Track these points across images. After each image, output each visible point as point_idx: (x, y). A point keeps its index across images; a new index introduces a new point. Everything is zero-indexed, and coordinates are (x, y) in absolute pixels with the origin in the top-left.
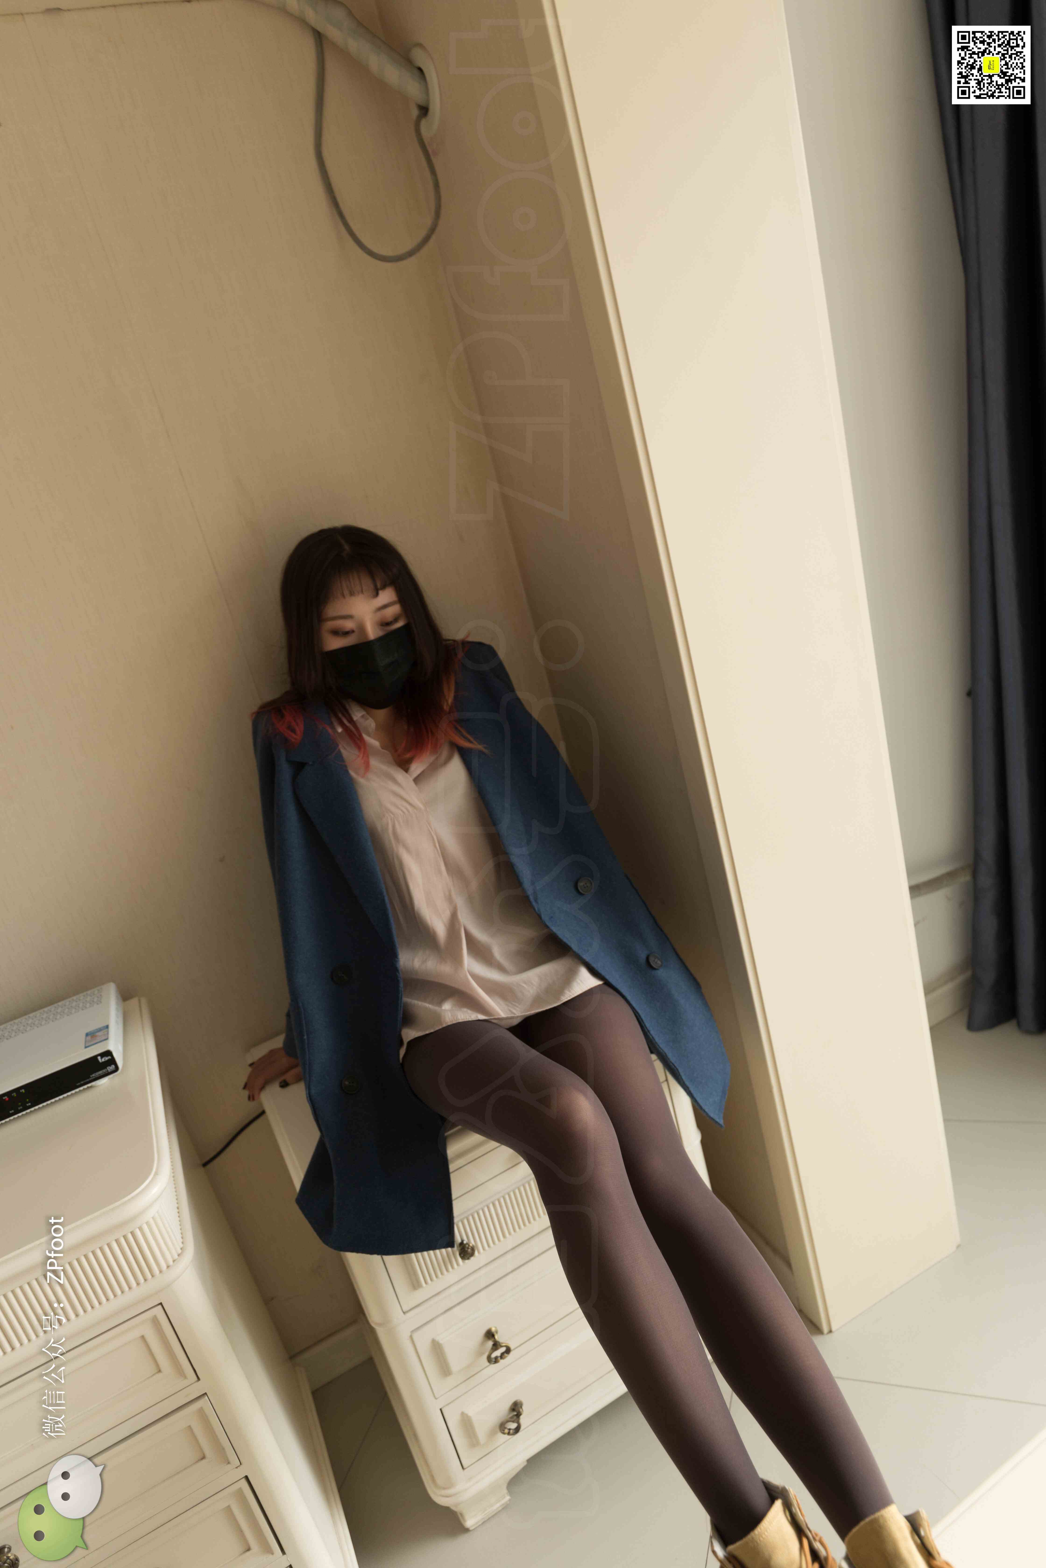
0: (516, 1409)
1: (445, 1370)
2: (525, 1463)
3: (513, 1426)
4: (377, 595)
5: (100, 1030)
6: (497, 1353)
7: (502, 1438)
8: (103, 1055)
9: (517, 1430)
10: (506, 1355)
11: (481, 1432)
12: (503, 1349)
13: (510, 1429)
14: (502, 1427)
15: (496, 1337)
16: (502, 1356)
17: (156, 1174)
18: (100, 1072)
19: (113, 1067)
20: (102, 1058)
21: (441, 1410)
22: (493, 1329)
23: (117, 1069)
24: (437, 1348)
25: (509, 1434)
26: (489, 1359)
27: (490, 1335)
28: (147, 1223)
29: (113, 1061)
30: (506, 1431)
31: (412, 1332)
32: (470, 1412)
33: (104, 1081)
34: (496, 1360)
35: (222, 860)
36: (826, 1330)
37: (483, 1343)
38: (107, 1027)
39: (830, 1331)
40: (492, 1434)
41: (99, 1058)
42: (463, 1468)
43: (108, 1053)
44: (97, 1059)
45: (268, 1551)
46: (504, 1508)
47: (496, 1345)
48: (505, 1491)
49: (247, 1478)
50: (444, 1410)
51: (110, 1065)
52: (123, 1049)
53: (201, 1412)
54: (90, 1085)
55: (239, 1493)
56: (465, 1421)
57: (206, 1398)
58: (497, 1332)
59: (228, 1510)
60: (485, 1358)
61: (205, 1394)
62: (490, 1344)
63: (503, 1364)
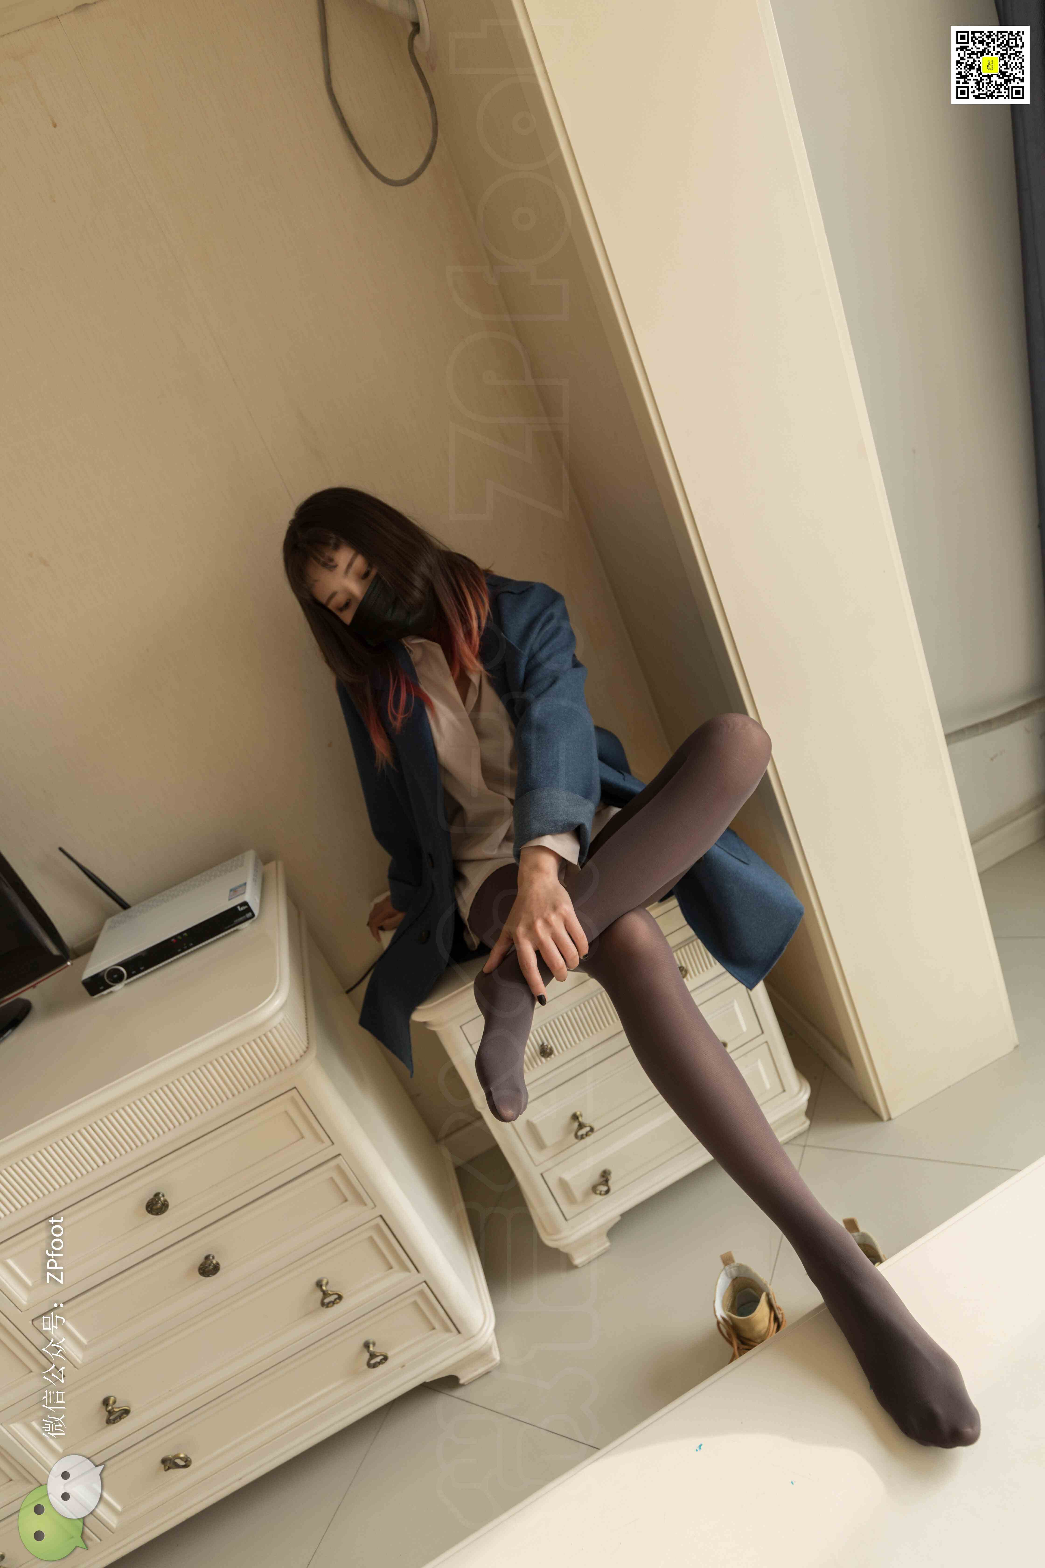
0: (605, 1176)
1: (540, 1145)
2: (619, 1218)
3: (604, 1188)
5: (240, 886)
6: (583, 1131)
7: (595, 1197)
8: (242, 905)
9: (607, 1192)
10: (590, 1133)
11: (578, 1194)
12: (588, 1129)
13: (601, 1191)
14: (594, 1189)
15: (580, 1119)
16: (587, 1134)
17: (277, 991)
18: (241, 919)
19: (249, 915)
20: (241, 907)
21: (542, 1175)
22: (578, 1113)
23: (253, 915)
24: (531, 1127)
25: (600, 1194)
26: (576, 1136)
27: (575, 1117)
28: (275, 1027)
29: (249, 910)
30: (598, 1192)
32: (567, 1177)
33: (246, 925)
34: (582, 1137)
35: (330, 745)
36: (885, 1117)
37: (570, 1124)
38: (245, 884)
39: (890, 1119)
40: (586, 1195)
41: (239, 907)
42: (566, 1220)
43: (245, 904)
44: (237, 909)
45: (406, 1269)
46: (606, 1252)
47: (581, 1126)
48: (605, 1239)
49: (381, 1216)
50: (545, 1175)
51: (248, 913)
52: (258, 901)
53: (339, 1168)
54: (235, 928)
55: (377, 1228)
56: (563, 1184)
57: (341, 1157)
58: (581, 1115)
59: (371, 1239)
60: (572, 1135)
61: (339, 1155)
62: (576, 1125)
63: (588, 1140)
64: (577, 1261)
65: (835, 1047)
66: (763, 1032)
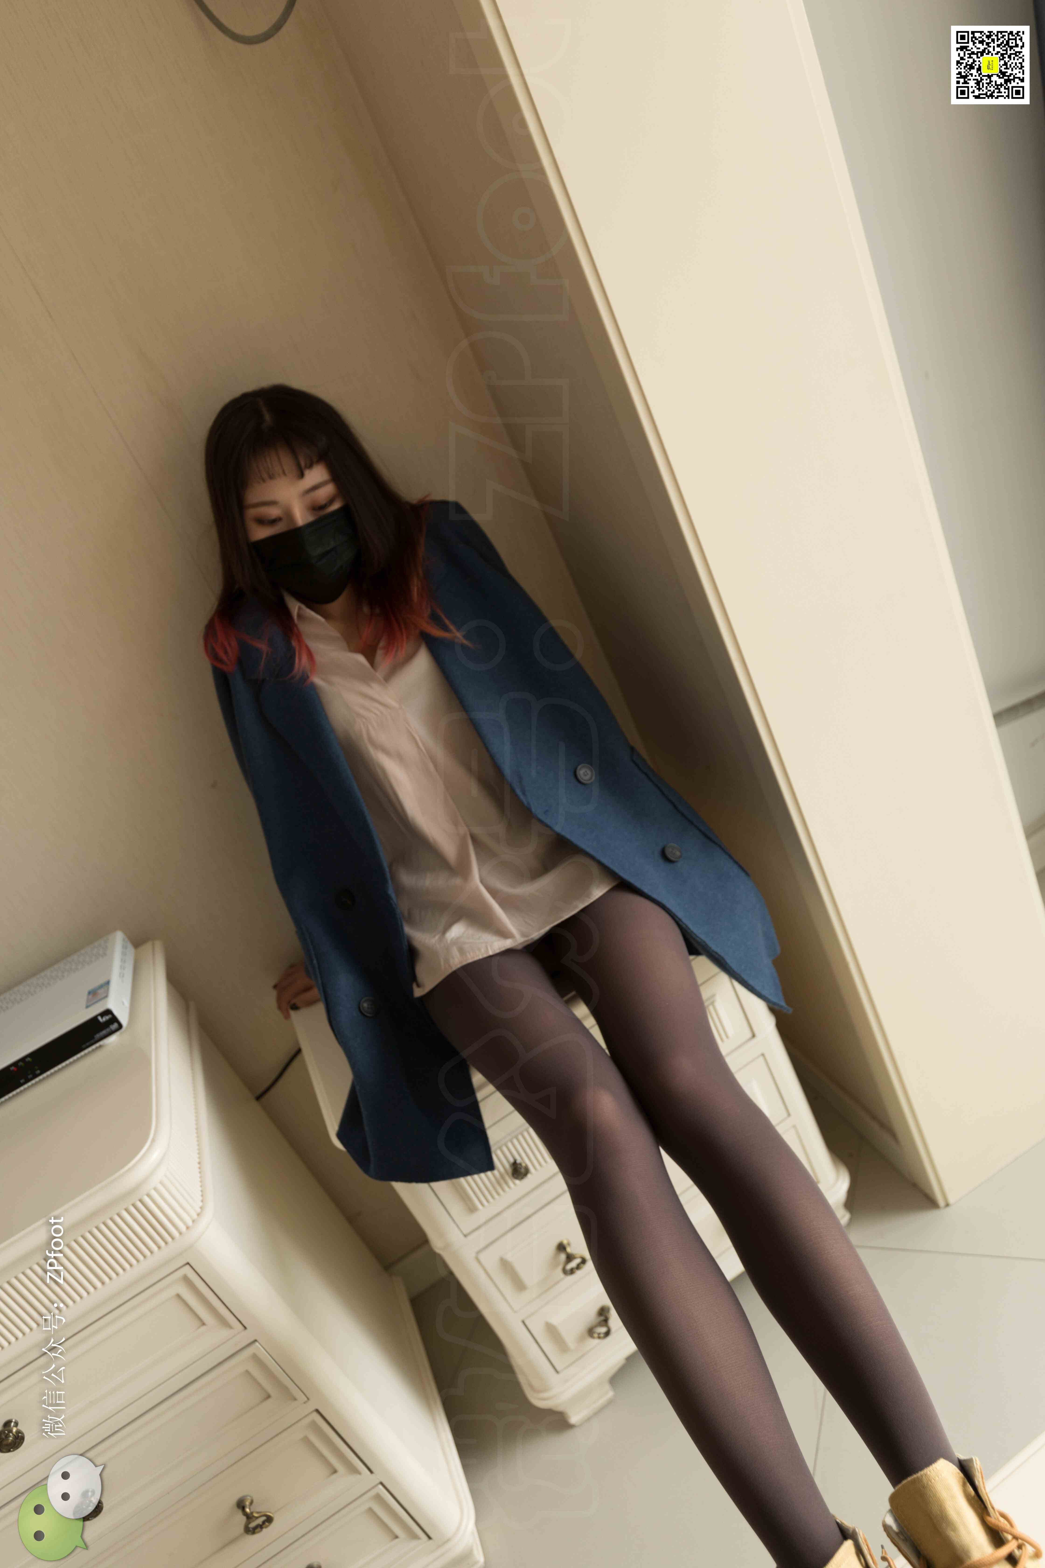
0: (603, 1315)
1: (519, 1285)
3: (603, 1330)
4: (301, 475)
5: (101, 987)
6: (573, 1264)
7: (595, 1342)
8: (103, 1014)
9: (607, 1334)
10: (582, 1265)
11: (570, 1339)
12: (578, 1261)
13: (599, 1334)
14: (591, 1332)
15: (569, 1250)
16: (578, 1267)
18: (104, 1032)
19: (115, 1026)
20: (102, 1017)
21: (523, 1322)
22: (565, 1242)
23: (120, 1026)
24: (506, 1266)
25: (599, 1338)
26: (565, 1272)
27: (561, 1247)
28: (155, 1189)
29: (114, 1019)
30: (596, 1335)
31: (478, 1252)
32: (555, 1321)
33: (113, 1039)
34: (572, 1271)
36: (942, 1203)
37: (556, 1256)
38: (108, 983)
39: (947, 1205)
40: (581, 1340)
41: (100, 1018)
42: (557, 1372)
43: (108, 1012)
44: (98, 1020)
45: (354, 1471)
46: (610, 1403)
47: (570, 1258)
48: (607, 1387)
49: (317, 1411)
50: (527, 1322)
51: (112, 1023)
52: (127, 1004)
53: (255, 1358)
54: (97, 1045)
55: (314, 1425)
56: (551, 1330)
57: (257, 1344)
58: (569, 1244)
59: (306, 1441)
60: (559, 1270)
61: (256, 1341)
62: (563, 1257)
63: (579, 1273)
64: (574, 1419)
65: (874, 1118)
66: (789, 1115)
